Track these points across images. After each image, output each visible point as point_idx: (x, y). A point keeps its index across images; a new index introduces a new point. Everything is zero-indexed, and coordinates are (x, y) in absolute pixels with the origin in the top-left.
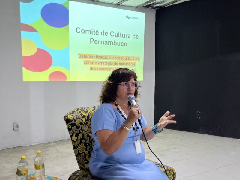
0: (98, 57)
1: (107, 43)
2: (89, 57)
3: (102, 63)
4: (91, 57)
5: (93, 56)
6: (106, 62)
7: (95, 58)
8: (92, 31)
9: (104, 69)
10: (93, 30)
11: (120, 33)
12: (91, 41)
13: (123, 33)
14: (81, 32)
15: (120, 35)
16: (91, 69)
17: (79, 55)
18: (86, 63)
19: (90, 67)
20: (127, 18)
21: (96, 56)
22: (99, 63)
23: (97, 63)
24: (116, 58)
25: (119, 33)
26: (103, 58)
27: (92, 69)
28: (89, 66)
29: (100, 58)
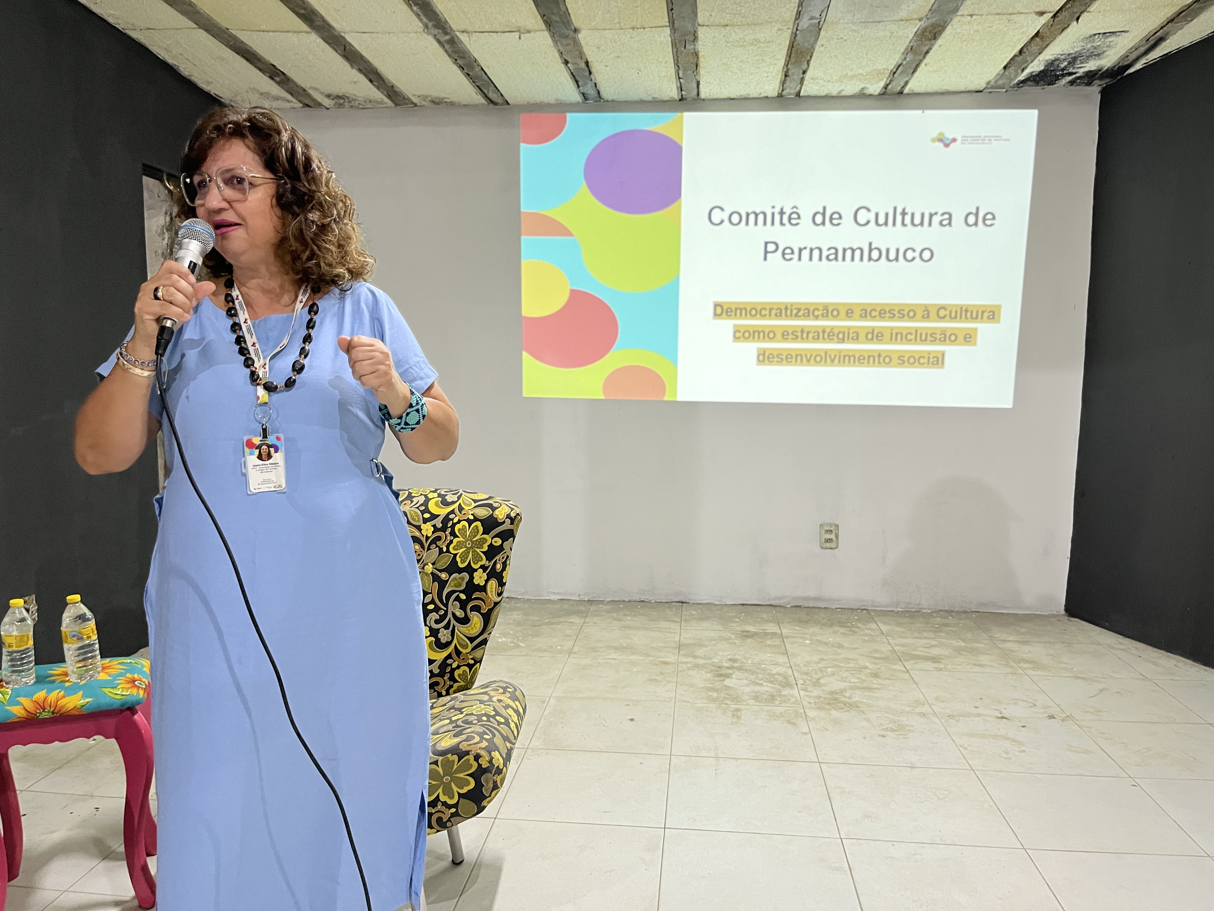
0: (795, 312)
1: (835, 254)
2: (753, 312)
3: (808, 333)
4: (763, 312)
5: (771, 310)
6: (828, 330)
7: (779, 315)
8: (773, 214)
9: (818, 359)
10: (777, 210)
11: (899, 211)
12: (766, 252)
13: (916, 208)
14: (726, 222)
15: (899, 218)
16: (761, 358)
17: (716, 305)
18: (740, 335)
19: (759, 349)
20: (941, 145)
21: (786, 309)
22: (799, 334)
23: (786, 335)
24: (873, 314)
25: (895, 209)
26: (816, 313)
27: (764, 358)
28: (752, 348)
29: (801, 313)
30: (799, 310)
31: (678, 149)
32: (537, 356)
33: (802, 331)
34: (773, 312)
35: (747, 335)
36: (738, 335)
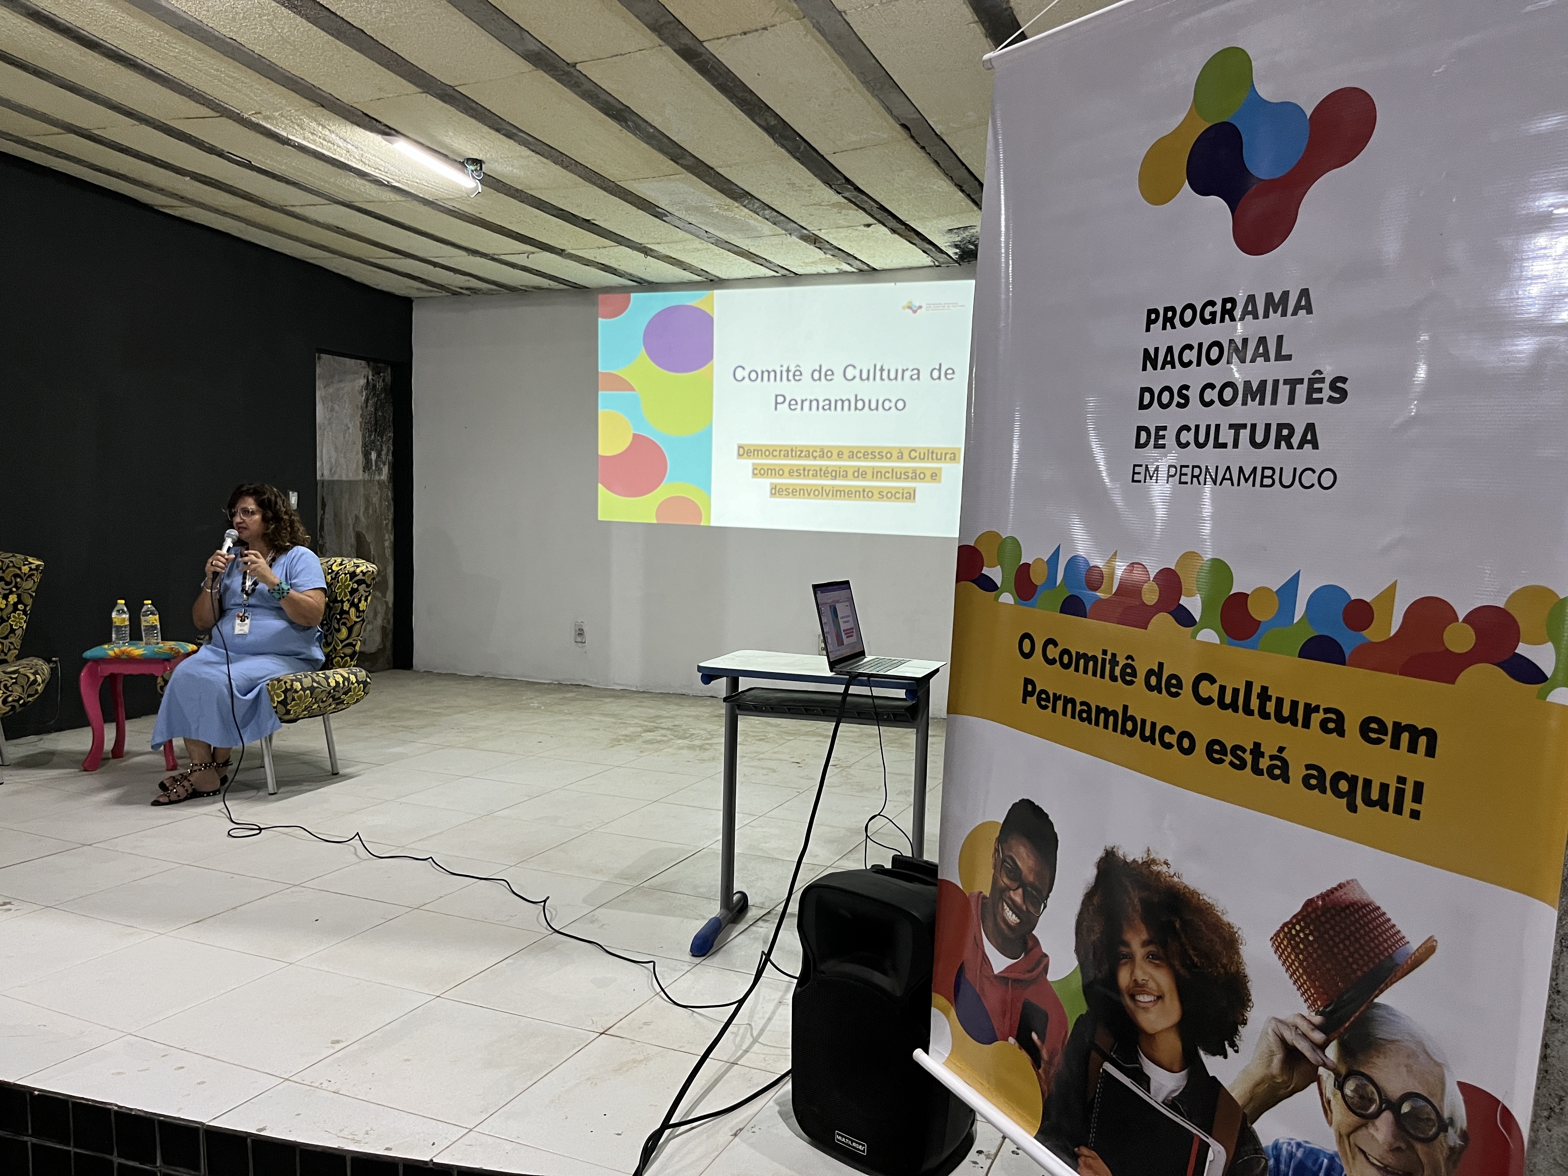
0: (798, 453)
1: (830, 405)
2: (767, 453)
3: (809, 471)
4: (775, 453)
5: (780, 451)
6: (824, 469)
7: (786, 456)
8: (781, 372)
9: (817, 493)
10: (784, 369)
11: (878, 367)
12: (777, 403)
13: (892, 365)
14: (747, 379)
15: (878, 374)
16: (773, 491)
17: (740, 447)
18: (759, 472)
19: (771, 484)
20: (911, 311)
21: (792, 450)
22: (802, 472)
23: (793, 472)
24: (859, 455)
25: (875, 366)
26: (815, 454)
27: (776, 491)
28: (766, 483)
29: (803, 455)
30: (802, 451)
31: (710, 320)
32: (609, 487)
33: (804, 470)
34: (782, 453)
35: (762, 472)
36: (756, 472)
